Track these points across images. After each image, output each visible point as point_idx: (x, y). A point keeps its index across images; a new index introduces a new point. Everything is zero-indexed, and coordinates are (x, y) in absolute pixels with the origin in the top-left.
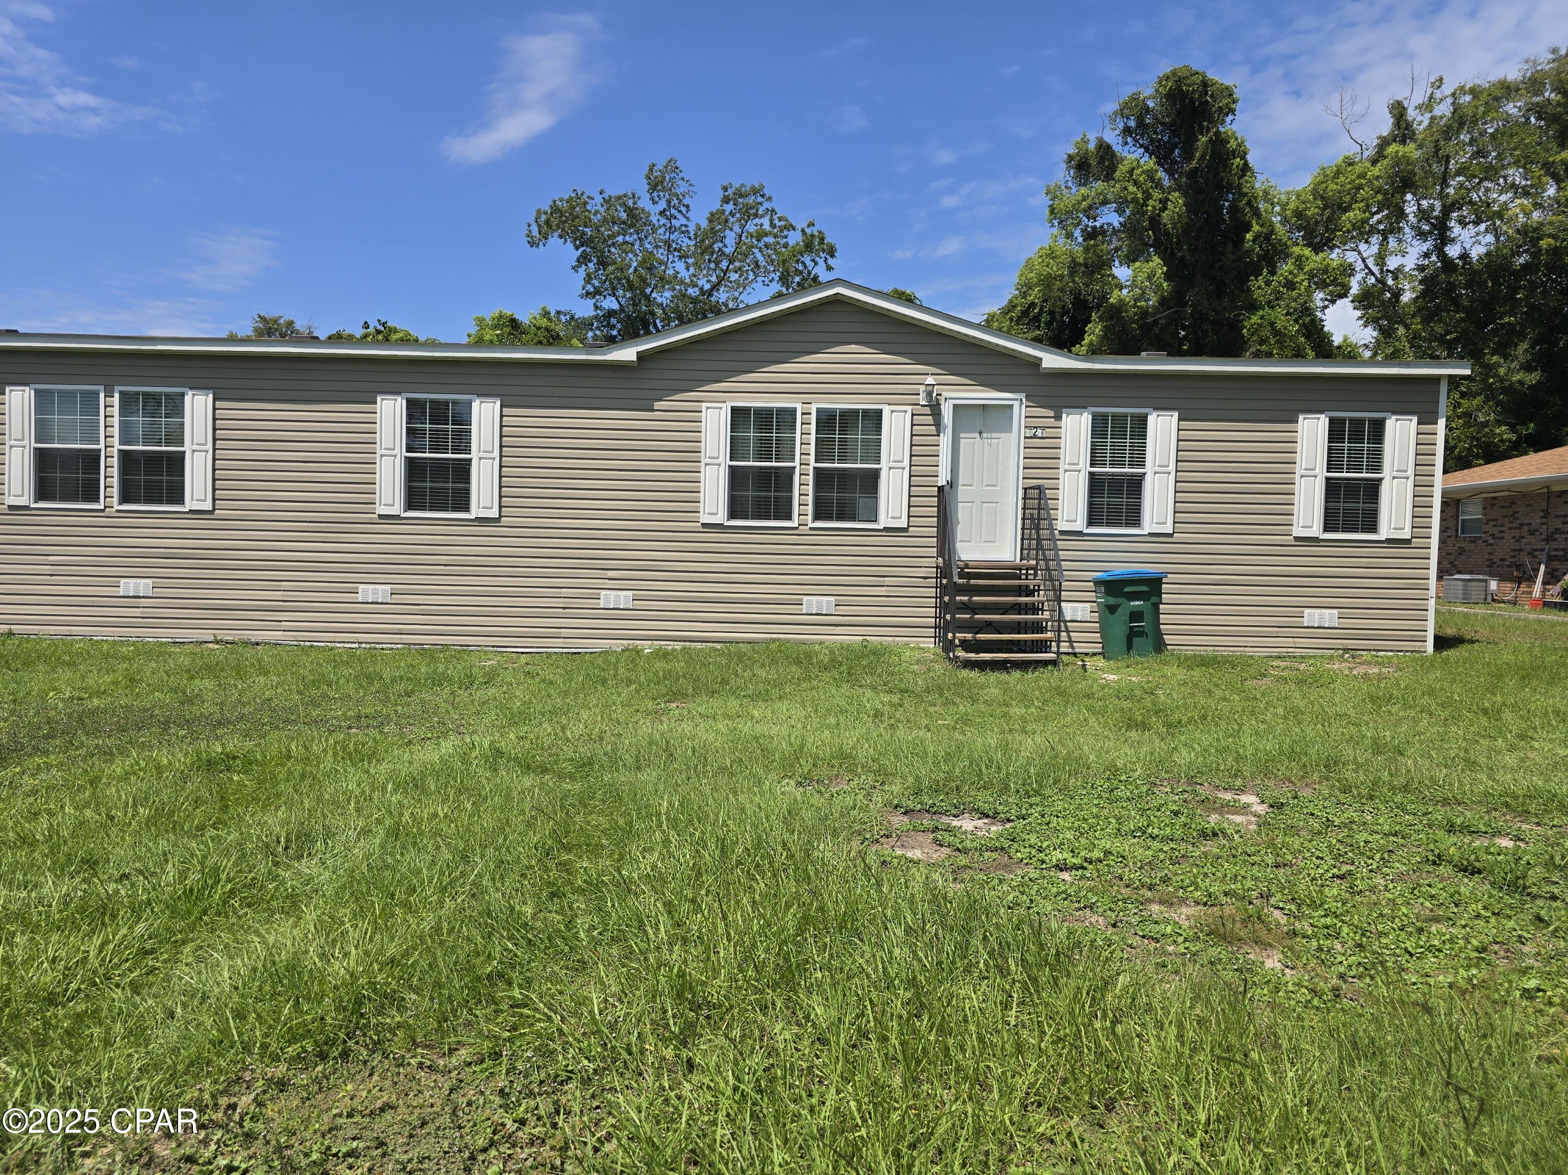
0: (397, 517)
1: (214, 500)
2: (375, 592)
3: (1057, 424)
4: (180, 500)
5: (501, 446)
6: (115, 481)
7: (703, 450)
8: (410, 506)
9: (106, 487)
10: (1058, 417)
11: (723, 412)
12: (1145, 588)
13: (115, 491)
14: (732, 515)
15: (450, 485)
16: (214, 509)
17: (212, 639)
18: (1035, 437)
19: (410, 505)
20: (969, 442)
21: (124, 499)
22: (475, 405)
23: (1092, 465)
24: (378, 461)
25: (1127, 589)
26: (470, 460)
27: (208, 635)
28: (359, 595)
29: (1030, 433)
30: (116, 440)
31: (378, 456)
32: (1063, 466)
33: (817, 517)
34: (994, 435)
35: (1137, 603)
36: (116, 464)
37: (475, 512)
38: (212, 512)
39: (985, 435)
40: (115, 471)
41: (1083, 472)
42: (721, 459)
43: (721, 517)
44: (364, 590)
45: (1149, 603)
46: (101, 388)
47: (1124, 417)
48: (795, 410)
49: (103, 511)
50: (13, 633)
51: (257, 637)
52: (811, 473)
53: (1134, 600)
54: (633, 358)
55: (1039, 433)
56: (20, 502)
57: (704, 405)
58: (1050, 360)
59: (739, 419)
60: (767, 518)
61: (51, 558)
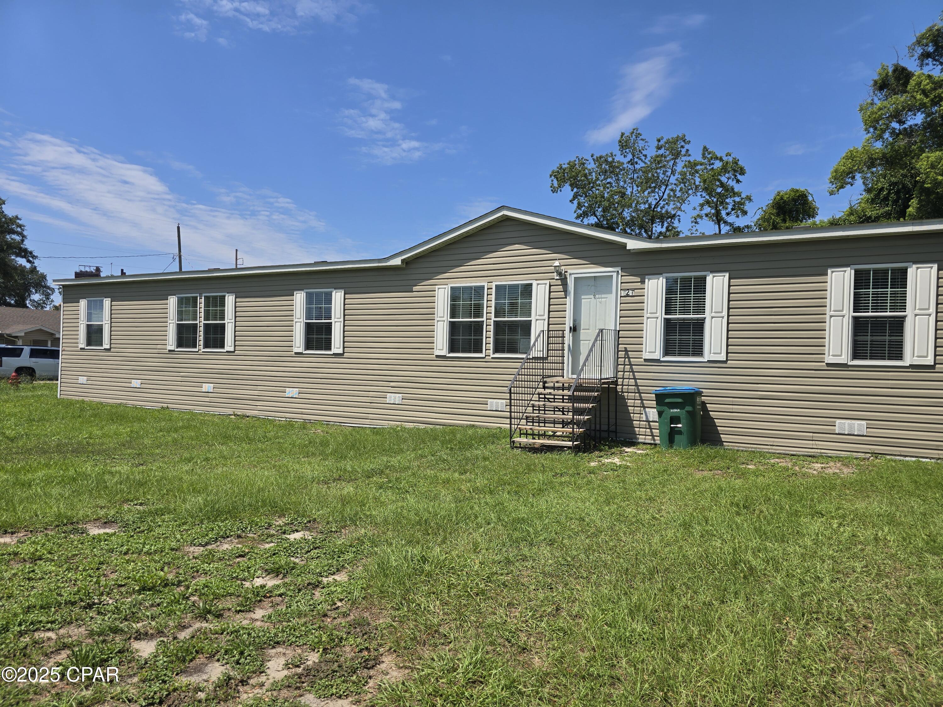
0: (302, 353)
1: (235, 346)
2: (293, 392)
3: (642, 286)
4: (223, 346)
5: (344, 315)
6: (202, 338)
7: (436, 313)
9: (199, 341)
10: (643, 282)
11: (446, 291)
12: (680, 400)
13: (202, 343)
14: (450, 350)
15: (324, 336)
17: (233, 414)
18: (627, 296)
19: (307, 347)
20: (587, 301)
22: (334, 294)
23: (666, 314)
24: (294, 325)
25: (667, 400)
26: (331, 323)
27: (230, 411)
28: (288, 394)
29: (624, 293)
30: (203, 319)
31: (294, 322)
33: (495, 351)
34: (603, 296)
35: (675, 410)
36: (202, 330)
37: (333, 350)
38: (233, 352)
39: (597, 296)
40: (202, 333)
41: (660, 318)
42: (445, 318)
43: (445, 352)
44: (289, 391)
45: (684, 411)
46: (198, 295)
47: (689, 279)
48: (483, 287)
49: (197, 352)
50: (168, 408)
51: (249, 413)
52: (492, 324)
53: (673, 409)
54: (400, 263)
55: (630, 293)
56: (172, 348)
57: (437, 287)
58: (633, 244)
59: (455, 294)
60: (470, 352)
61: (181, 374)
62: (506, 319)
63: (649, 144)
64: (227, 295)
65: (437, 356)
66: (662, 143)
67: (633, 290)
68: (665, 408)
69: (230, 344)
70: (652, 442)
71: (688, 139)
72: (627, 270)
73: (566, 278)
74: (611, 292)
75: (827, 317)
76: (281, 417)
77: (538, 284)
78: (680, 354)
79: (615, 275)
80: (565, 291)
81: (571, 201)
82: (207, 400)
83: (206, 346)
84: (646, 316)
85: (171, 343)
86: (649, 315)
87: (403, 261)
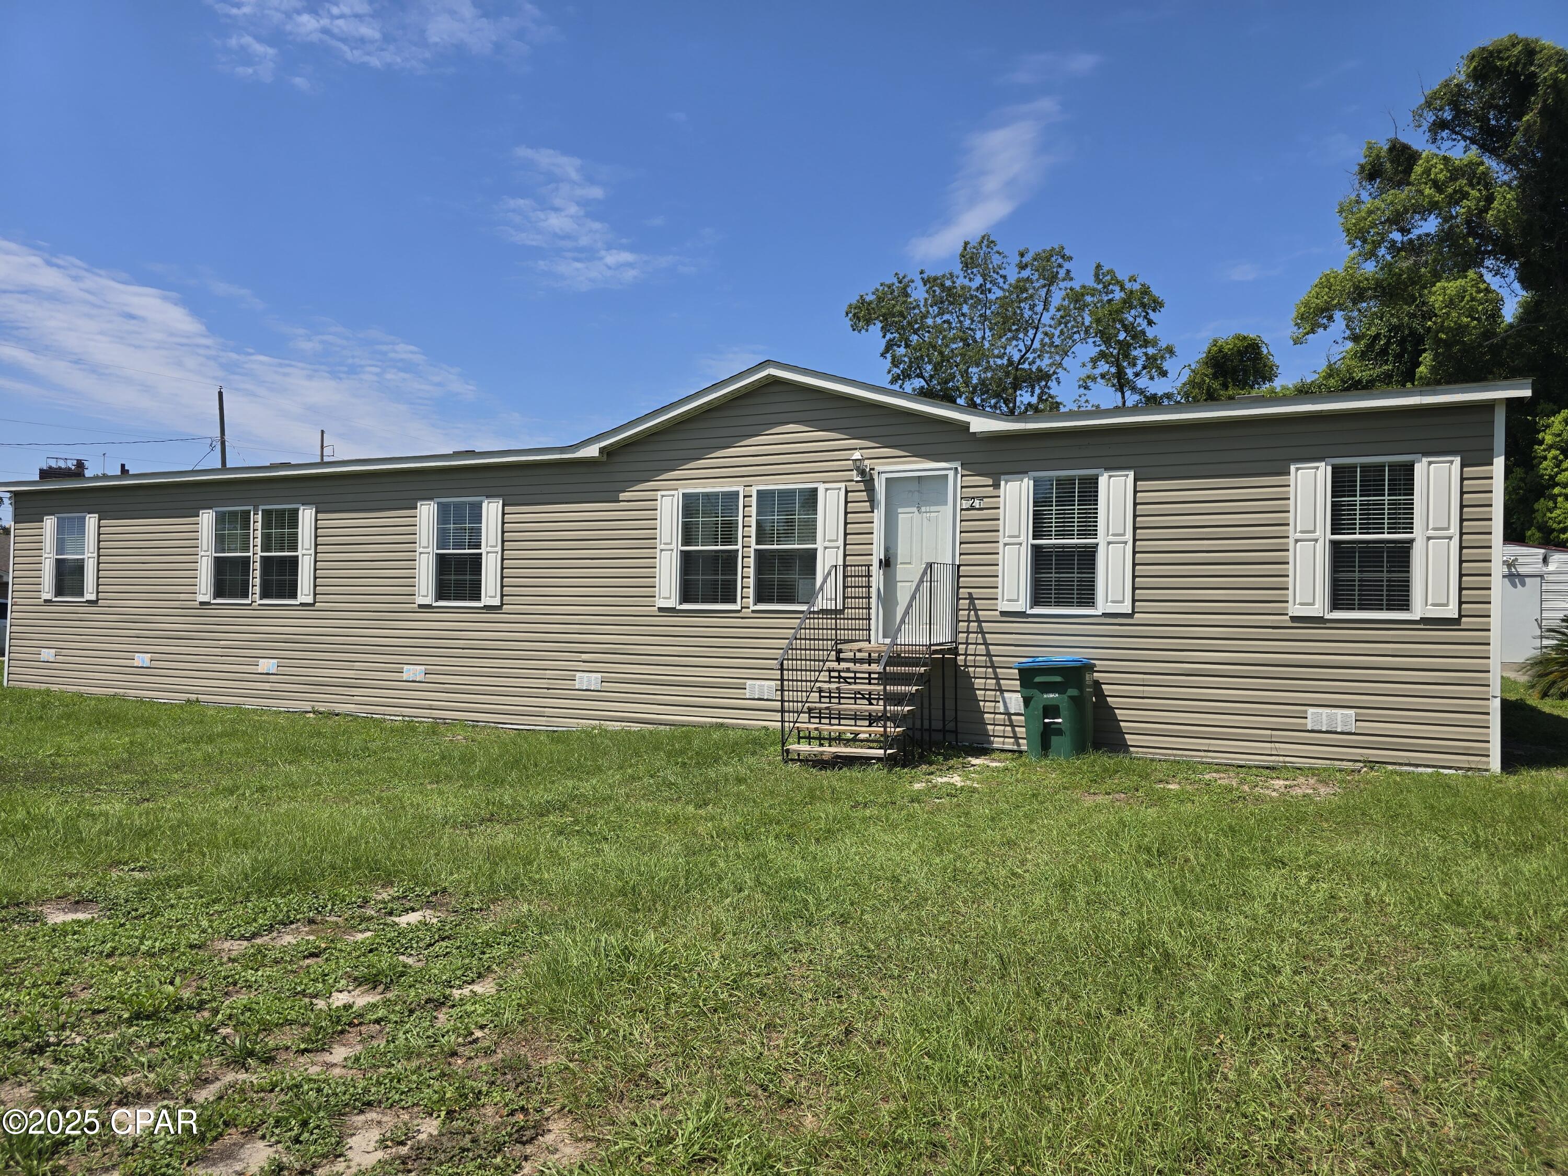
0: (430, 606)
1: (314, 594)
2: (415, 672)
4: (296, 595)
5: (503, 541)
6: (258, 581)
7: (658, 537)
9: (253, 586)
10: (996, 486)
11: (675, 500)
12: (1058, 679)
13: (258, 589)
14: (683, 598)
15: (467, 577)
16: (314, 602)
18: (972, 508)
19: (439, 596)
20: (906, 517)
21: (263, 595)
22: (485, 506)
23: (1035, 537)
24: (417, 559)
26: (481, 554)
27: (308, 706)
28: (405, 675)
29: (966, 504)
30: (259, 548)
31: (417, 554)
32: (1002, 539)
33: (758, 599)
34: (933, 508)
35: (1051, 696)
36: (258, 568)
37: (484, 601)
38: (313, 605)
39: (923, 509)
40: (258, 573)
41: (1025, 545)
42: (674, 545)
43: (674, 601)
44: (408, 670)
45: (1065, 697)
46: (251, 508)
47: (1071, 480)
48: (736, 494)
49: (250, 605)
50: (198, 701)
51: (339, 708)
52: (752, 555)
53: (1047, 693)
54: (596, 454)
55: (977, 504)
56: (206, 599)
57: (659, 493)
58: (979, 424)
59: (690, 505)
60: (715, 601)
61: (221, 642)
62: (775, 547)
63: (1008, 260)
64: (302, 508)
65: (660, 609)
66: (1027, 258)
67: (981, 498)
68: (1035, 692)
69: (306, 591)
70: (1015, 748)
71: (1067, 252)
72: (971, 466)
73: (872, 479)
74: (945, 503)
75: (1291, 541)
76: (395, 715)
77: (827, 490)
78: (1058, 604)
79: (951, 474)
80: (872, 500)
81: (882, 355)
82: (267, 686)
83: (265, 594)
84: (1002, 541)
85: (203, 590)
86: (1007, 540)
87: (602, 450)
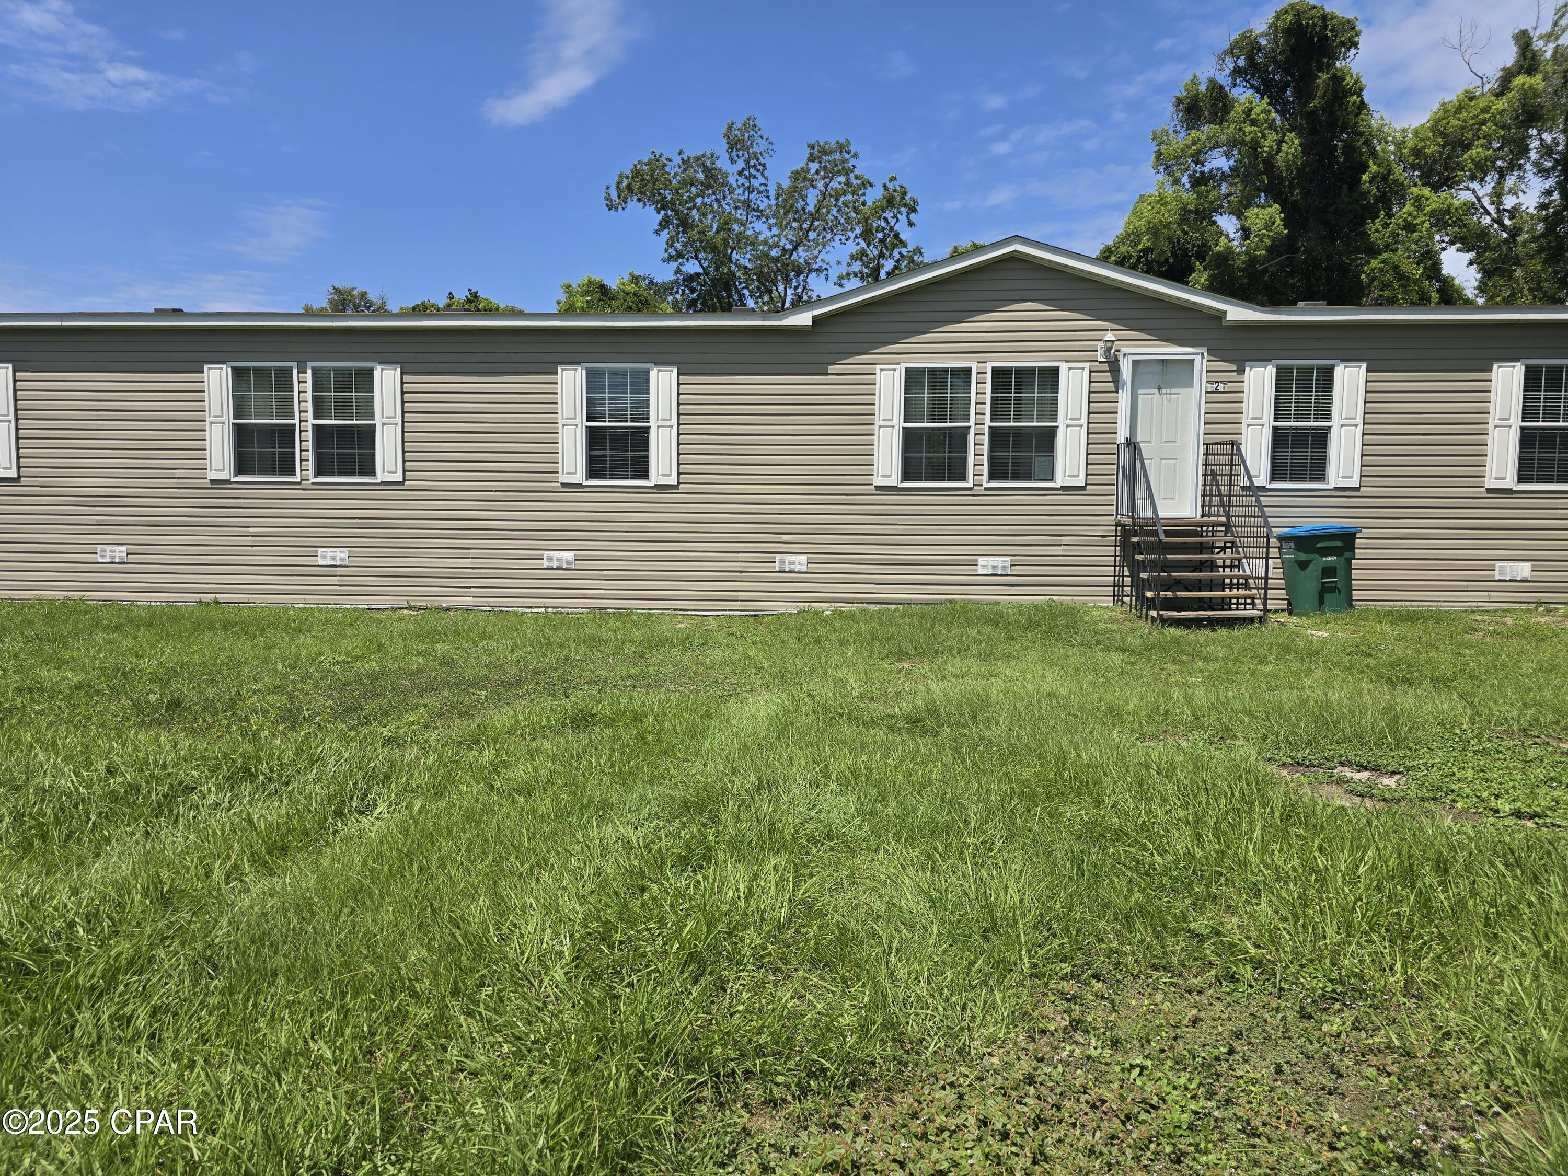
0: (579, 485)
1: (404, 471)
2: (559, 558)
3: (1239, 378)
4: (372, 472)
5: (679, 414)
6: (310, 455)
7: (877, 413)
8: (591, 474)
9: (301, 461)
10: (1241, 371)
11: (897, 374)
12: (1339, 544)
13: (310, 464)
14: (906, 477)
15: (630, 453)
16: (404, 480)
17: (406, 605)
18: (1217, 391)
19: (592, 472)
20: (1147, 398)
21: (319, 472)
22: (653, 374)
23: (1276, 419)
24: (560, 431)
25: (1320, 545)
26: (649, 428)
27: (402, 602)
28: (545, 562)
29: (1212, 388)
30: (310, 415)
31: (560, 426)
32: (1245, 420)
33: (992, 476)
34: (1173, 391)
35: (1330, 558)
36: (310, 439)
37: (654, 479)
38: (402, 483)
39: (1164, 391)
40: (310, 445)
41: (1266, 426)
42: (895, 421)
43: (895, 479)
44: (550, 557)
45: (1342, 559)
46: (294, 364)
47: (1310, 369)
48: (968, 371)
49: (299, 483)
50: (217, 602)
51: (446, 602)
52: (986, 432)
53: (1326, 556)
54: (809, 322)
55: (1221, 387)
56: (224, 476)
57: (878, 367)
58: (1237, 313)
59: (913, 378)
60: (942, 479)
61: (251, 530)
62: (1012, 424)
64: (379, 367)
65: (878, 488)
67: (1225, 382)
68: (1313, 556)
69: (390, 467)
72: (1218, 352)
73: (1118, 361)
74: (1190, 385)
75: (1490, 427)
76: (535, 607)
77: (1069, 369)
78: (1295, 479)
79: (1197, 358)
80: (1116, 381)
82: (334, 580)
83: (320, 470)
85: (217, 464)
87: (816, 320)
